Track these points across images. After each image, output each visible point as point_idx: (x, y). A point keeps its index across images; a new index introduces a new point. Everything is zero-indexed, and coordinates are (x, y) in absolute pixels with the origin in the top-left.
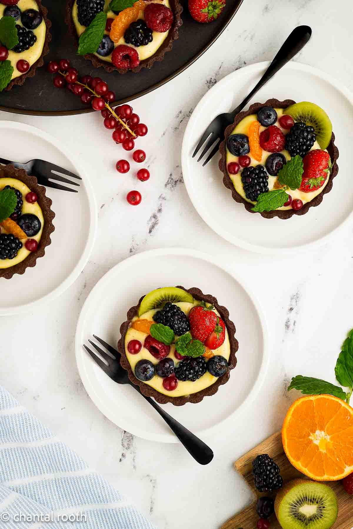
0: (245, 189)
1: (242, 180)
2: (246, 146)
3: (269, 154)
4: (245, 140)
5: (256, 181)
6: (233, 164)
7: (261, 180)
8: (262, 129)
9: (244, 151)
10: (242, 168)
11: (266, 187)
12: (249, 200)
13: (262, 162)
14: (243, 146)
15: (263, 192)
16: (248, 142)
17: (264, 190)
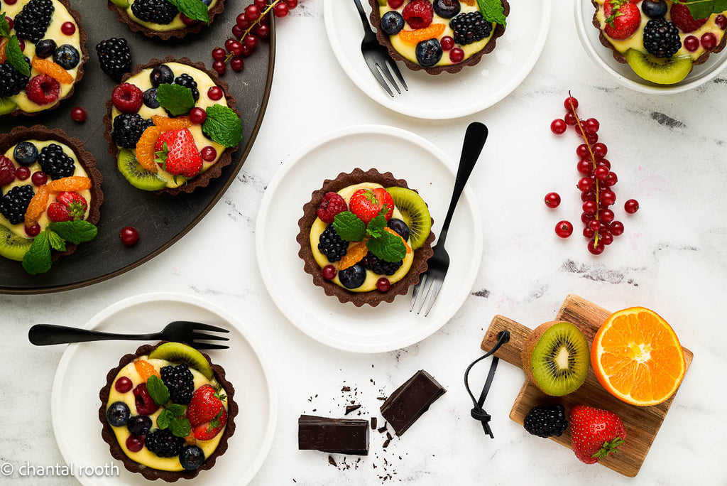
0: (479, 38)
1: (470, 43)
2: (430, 43)
3: (435, 15)
4: (424, 45)
5: (470, 26)
6: (452, 57)
7: (468, 20)
8: (407, 27)
9: (436, 45)
10: (456, 46)
11: (474, 15)
12: (492, 33)
13: (446, 22)
14: (430, 47)
15: (482, 17)
16: (424, 42)
17: (479, 16)
